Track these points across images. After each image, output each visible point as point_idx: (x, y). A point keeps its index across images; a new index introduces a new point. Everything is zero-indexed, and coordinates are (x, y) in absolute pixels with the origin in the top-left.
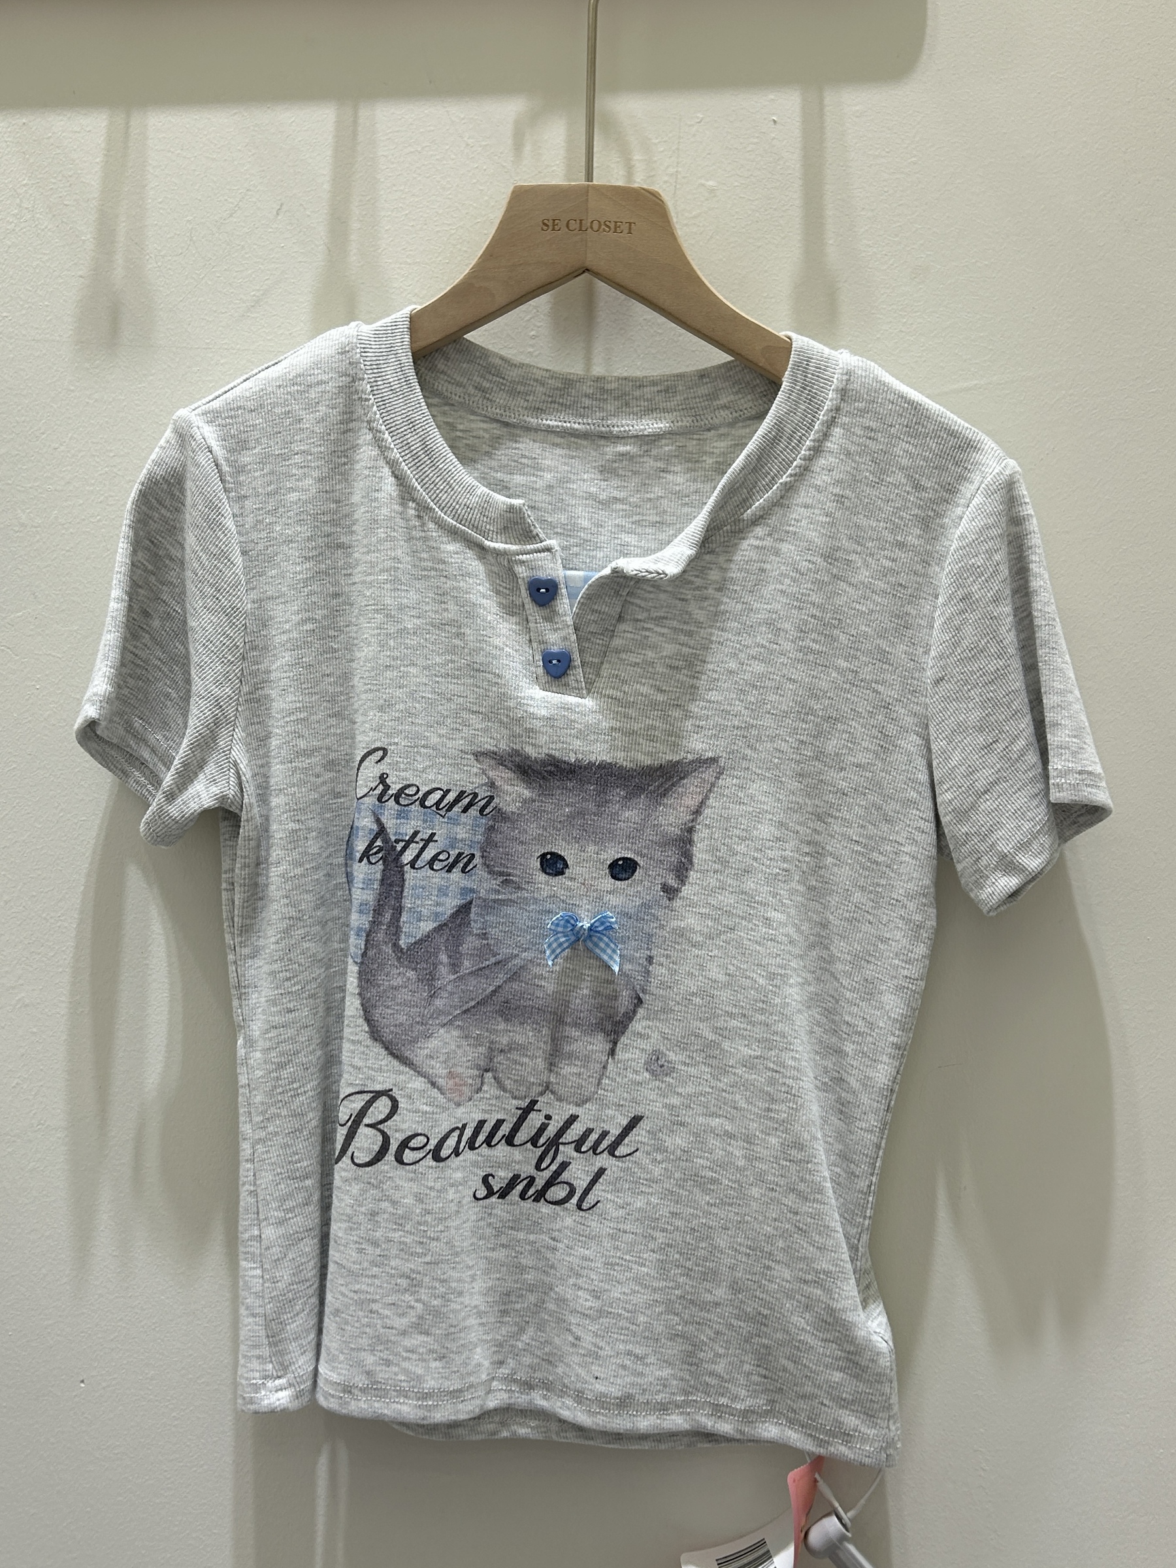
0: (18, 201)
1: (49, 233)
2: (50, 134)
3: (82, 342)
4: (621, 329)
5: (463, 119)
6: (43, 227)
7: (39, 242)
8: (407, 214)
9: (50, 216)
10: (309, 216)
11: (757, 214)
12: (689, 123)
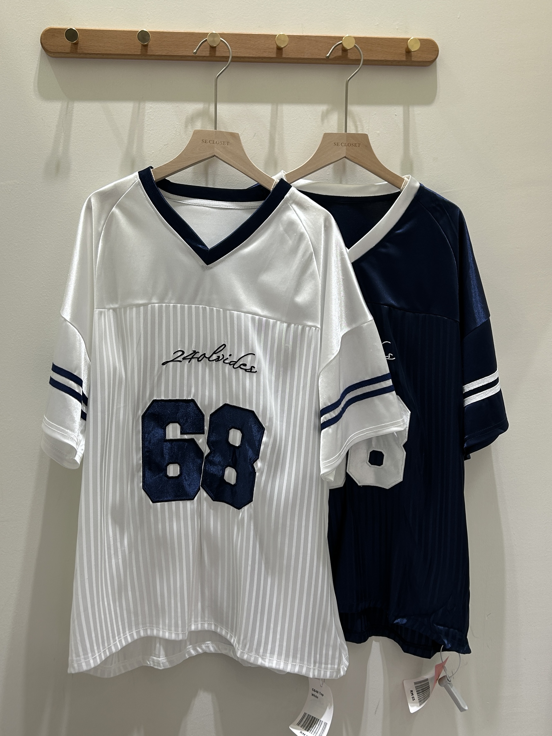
0: (175, 129)
1: (185, 140)
2: (185, 110)
3: (196, 173)
4: (353, 173)
5: (308, 110)
6: (183, 137)
7: (182, 142)
8: (292, 138)
9: (185, 134)
10: (263, 137)
11: (391, 141)
12: (372, 114)
